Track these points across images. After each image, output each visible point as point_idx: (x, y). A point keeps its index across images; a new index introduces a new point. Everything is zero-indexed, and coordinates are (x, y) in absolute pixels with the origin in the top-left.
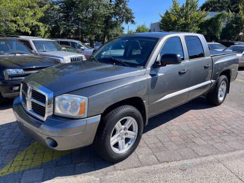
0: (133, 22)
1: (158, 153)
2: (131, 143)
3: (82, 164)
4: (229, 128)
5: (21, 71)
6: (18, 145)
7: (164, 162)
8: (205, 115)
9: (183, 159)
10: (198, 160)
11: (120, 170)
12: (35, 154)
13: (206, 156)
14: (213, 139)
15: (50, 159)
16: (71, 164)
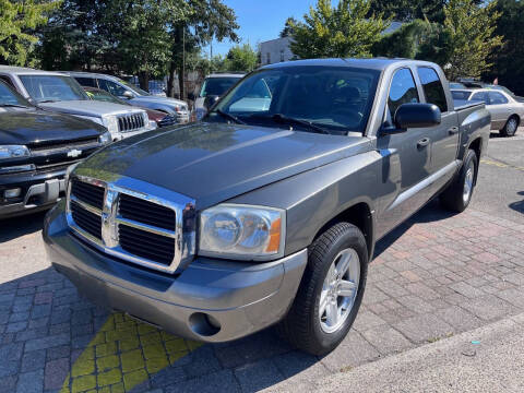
0: (233, 37)
1: (400, 324)
2: (347, 307)
3: (247, 366)
4: (507, 257)
5: (21, 150)
6: (64, 336)
7: (423, 342)
8: (448, 233)
9: (458, 331)
10: (487, 330)
11: (341, 371)
12: (118, 353)
13: (498, 319)
14: (489, 283)
15: (163, 363)
16: (223, 368)
